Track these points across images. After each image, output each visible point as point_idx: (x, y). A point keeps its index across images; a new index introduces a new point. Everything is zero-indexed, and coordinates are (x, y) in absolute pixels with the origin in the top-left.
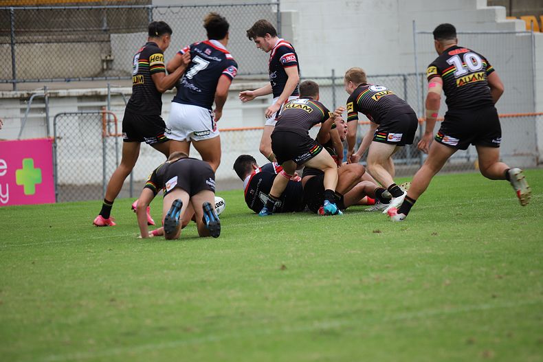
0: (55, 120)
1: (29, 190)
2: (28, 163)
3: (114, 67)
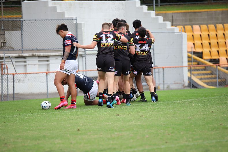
3: (7, 45)
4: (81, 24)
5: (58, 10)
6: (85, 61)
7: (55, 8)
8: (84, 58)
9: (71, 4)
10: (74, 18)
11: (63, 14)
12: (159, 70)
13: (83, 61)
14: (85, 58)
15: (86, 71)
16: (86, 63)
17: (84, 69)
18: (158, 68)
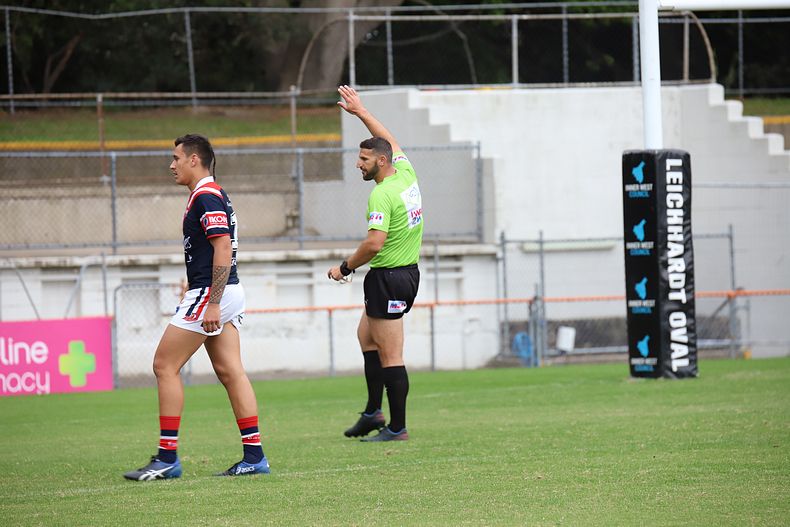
0: (115, 294)
1: (78, 380)
2: (76, 347)
3: (305, 224)
4: (491, 161)
5: (435, 120)
6: (505, 272)
7: (424, 113)
8: (501, 264)
9: (498, 100)
10: (475, 143)
11: (444, 130)
12: (748, 302)
13: (497, 273)
14: (504, 265)
15: (506, 303)
16: (505, 280)
17: (502, 298)
18: (746, 295)
